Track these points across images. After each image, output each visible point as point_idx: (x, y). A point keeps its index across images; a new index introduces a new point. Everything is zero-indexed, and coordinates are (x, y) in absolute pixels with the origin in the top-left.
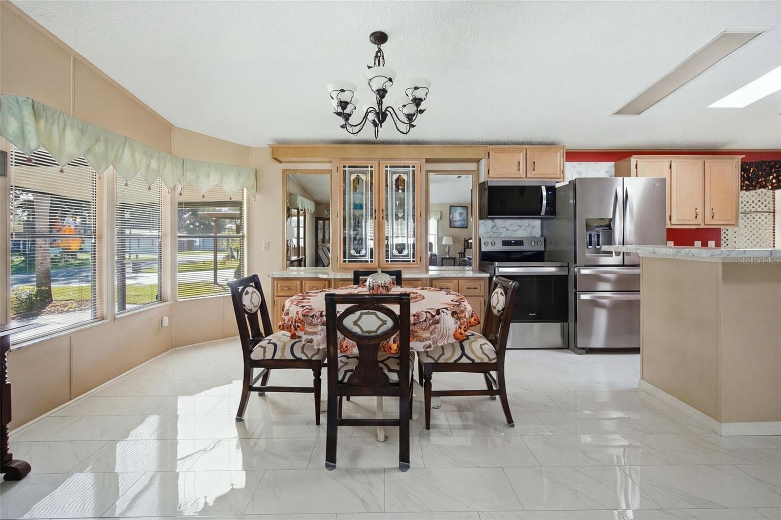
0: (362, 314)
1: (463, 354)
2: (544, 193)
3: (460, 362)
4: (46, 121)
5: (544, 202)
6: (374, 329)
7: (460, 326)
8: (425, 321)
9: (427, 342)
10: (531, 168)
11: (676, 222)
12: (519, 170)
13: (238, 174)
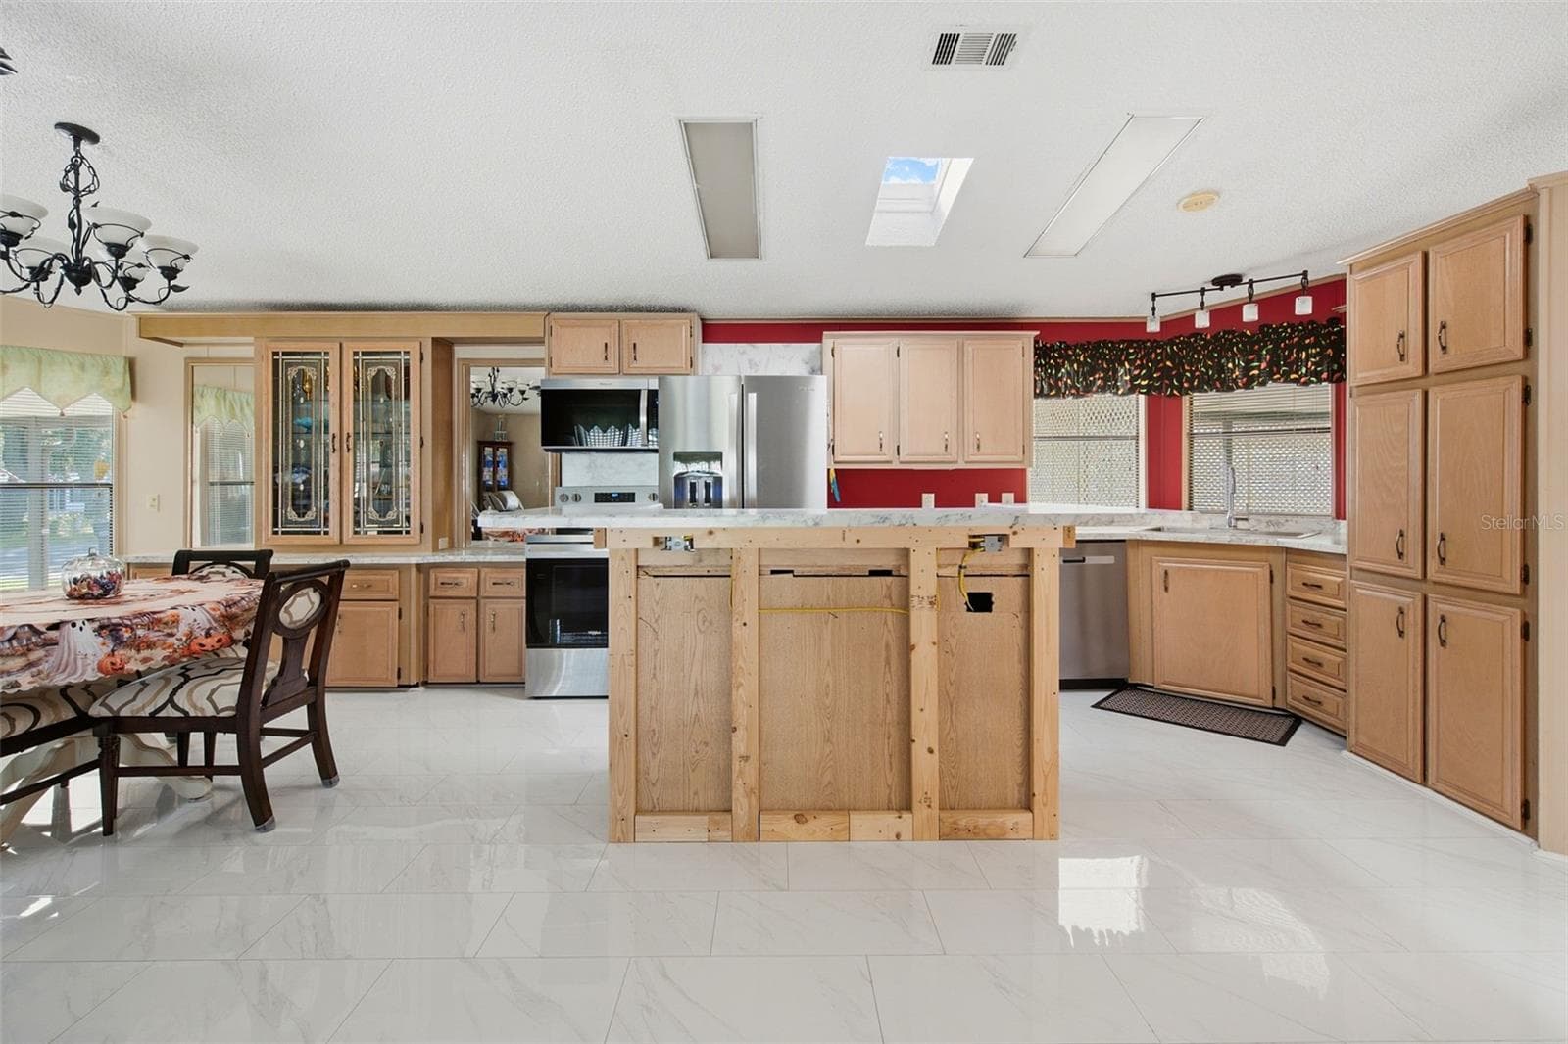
1: (170, 702)
2: (643, 404)
5: (643, 420)
7: (113, 651)
8: (9, 640)
9: (12, 678)
10: (629, 356)
11: (908, 459)
12: (606, 359)
13: (83, 367)
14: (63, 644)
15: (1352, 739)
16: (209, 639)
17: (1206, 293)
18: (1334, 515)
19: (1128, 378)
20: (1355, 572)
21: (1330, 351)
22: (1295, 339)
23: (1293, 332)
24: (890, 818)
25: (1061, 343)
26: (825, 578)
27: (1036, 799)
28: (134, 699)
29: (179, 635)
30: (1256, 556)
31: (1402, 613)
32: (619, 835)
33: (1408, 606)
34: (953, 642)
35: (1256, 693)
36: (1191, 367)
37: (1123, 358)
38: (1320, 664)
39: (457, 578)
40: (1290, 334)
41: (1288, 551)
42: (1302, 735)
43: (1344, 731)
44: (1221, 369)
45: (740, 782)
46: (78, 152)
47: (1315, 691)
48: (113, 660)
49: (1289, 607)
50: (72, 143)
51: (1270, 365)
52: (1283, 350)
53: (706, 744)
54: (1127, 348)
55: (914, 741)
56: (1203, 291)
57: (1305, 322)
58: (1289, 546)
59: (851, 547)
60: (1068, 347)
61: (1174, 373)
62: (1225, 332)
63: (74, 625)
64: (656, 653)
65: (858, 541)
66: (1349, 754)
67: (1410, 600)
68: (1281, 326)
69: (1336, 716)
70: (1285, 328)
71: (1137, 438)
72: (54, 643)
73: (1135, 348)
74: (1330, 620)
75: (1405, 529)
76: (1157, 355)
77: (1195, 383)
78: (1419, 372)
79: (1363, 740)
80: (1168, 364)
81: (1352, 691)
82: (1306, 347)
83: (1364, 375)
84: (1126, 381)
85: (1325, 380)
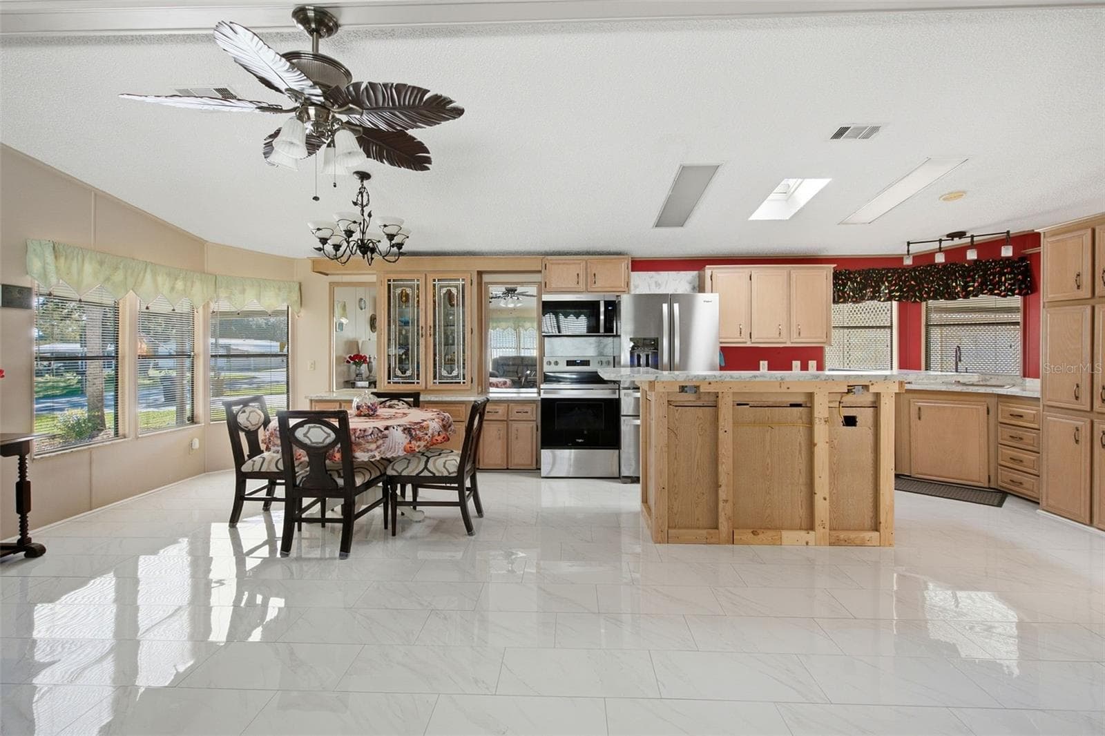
0: (310, 428)
1: (426, 468)
2: (602, 309)
3: (422, 475)
4: (66, 258)
5: (602, 317)
6: (321, 441)
7: (410, 441)
8: (371, 435)
9: (372, 453)
10: (592, 280)
11: (757, 340)
12: (578, 283)
13: (279, 289)
14: (390, 437)
15: (1043, 503)
16: (439, 437)
17: (943, 242)
18: (1022, 375)
19: (887, 291)
20: (1046, 408)
21: (1020, 277)
22: (998, 269)
23: (996, 265)
24: (803, 533)
25: (846, 271)
26: (767, 408)
27: (881, 525)
28: (407, 467)
29: (429, 435)
30: (979, 399)
31: (1078, 430)
32: (659, 539)
33: (1082, 426)
34: (836, 442)
35: (978, 479)
36: (928, 285)
37: (884, 279)
38: (1021, 461)
39: (496, 409)
40: (994, 266)
41: (999, 396)
42: (1009, 503)
43: (1038, 499)
44: (948, 286)
45: (723, 514)
46: (363, 185)
47: (1017, 477)
48: (410, 445)
49: (999, 428)
50: (360, 181)
51: (981, 284)
52: (989, 276)
53: (703, 494)
54: (887, 273)
55: (815, 493)
56: (940, 241)
57: (1004, 260)
58: (999, 393)
59: (784, 391)
60: (850, 273)
61: (917, 288)
62: (951, 264)
63: (394, 428)
64: (676, 446)
65: (788, 388)
66: (1042, 511)
67: (1084, 424)
68: (988, 261)
69: (1032, 491)
70: (991, 263)
71: (891, 327)
72: (385, 437)
73: (891, 273)
74: (1029, 436)
75: (1080, 384)
76: (906, 277)
77: (931, 295)
78: (1089, 295)
79: (1051, 502)
80: (912, 282)
81: (1045, 476)
82: (1004, 274)
83: (1052, 296)
84: (886, 293)
85: (1017, 294)
